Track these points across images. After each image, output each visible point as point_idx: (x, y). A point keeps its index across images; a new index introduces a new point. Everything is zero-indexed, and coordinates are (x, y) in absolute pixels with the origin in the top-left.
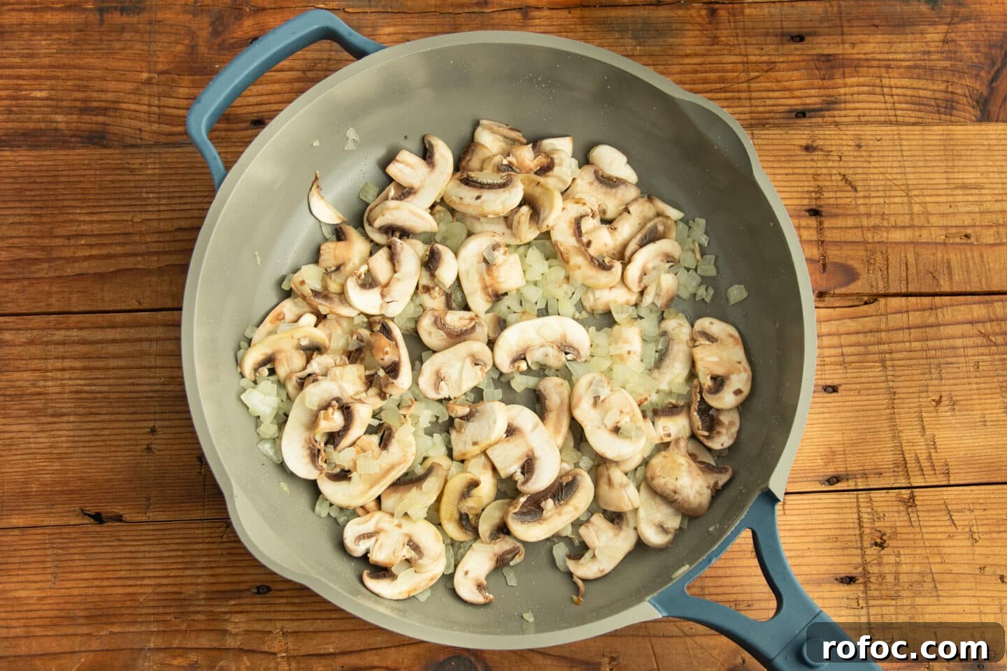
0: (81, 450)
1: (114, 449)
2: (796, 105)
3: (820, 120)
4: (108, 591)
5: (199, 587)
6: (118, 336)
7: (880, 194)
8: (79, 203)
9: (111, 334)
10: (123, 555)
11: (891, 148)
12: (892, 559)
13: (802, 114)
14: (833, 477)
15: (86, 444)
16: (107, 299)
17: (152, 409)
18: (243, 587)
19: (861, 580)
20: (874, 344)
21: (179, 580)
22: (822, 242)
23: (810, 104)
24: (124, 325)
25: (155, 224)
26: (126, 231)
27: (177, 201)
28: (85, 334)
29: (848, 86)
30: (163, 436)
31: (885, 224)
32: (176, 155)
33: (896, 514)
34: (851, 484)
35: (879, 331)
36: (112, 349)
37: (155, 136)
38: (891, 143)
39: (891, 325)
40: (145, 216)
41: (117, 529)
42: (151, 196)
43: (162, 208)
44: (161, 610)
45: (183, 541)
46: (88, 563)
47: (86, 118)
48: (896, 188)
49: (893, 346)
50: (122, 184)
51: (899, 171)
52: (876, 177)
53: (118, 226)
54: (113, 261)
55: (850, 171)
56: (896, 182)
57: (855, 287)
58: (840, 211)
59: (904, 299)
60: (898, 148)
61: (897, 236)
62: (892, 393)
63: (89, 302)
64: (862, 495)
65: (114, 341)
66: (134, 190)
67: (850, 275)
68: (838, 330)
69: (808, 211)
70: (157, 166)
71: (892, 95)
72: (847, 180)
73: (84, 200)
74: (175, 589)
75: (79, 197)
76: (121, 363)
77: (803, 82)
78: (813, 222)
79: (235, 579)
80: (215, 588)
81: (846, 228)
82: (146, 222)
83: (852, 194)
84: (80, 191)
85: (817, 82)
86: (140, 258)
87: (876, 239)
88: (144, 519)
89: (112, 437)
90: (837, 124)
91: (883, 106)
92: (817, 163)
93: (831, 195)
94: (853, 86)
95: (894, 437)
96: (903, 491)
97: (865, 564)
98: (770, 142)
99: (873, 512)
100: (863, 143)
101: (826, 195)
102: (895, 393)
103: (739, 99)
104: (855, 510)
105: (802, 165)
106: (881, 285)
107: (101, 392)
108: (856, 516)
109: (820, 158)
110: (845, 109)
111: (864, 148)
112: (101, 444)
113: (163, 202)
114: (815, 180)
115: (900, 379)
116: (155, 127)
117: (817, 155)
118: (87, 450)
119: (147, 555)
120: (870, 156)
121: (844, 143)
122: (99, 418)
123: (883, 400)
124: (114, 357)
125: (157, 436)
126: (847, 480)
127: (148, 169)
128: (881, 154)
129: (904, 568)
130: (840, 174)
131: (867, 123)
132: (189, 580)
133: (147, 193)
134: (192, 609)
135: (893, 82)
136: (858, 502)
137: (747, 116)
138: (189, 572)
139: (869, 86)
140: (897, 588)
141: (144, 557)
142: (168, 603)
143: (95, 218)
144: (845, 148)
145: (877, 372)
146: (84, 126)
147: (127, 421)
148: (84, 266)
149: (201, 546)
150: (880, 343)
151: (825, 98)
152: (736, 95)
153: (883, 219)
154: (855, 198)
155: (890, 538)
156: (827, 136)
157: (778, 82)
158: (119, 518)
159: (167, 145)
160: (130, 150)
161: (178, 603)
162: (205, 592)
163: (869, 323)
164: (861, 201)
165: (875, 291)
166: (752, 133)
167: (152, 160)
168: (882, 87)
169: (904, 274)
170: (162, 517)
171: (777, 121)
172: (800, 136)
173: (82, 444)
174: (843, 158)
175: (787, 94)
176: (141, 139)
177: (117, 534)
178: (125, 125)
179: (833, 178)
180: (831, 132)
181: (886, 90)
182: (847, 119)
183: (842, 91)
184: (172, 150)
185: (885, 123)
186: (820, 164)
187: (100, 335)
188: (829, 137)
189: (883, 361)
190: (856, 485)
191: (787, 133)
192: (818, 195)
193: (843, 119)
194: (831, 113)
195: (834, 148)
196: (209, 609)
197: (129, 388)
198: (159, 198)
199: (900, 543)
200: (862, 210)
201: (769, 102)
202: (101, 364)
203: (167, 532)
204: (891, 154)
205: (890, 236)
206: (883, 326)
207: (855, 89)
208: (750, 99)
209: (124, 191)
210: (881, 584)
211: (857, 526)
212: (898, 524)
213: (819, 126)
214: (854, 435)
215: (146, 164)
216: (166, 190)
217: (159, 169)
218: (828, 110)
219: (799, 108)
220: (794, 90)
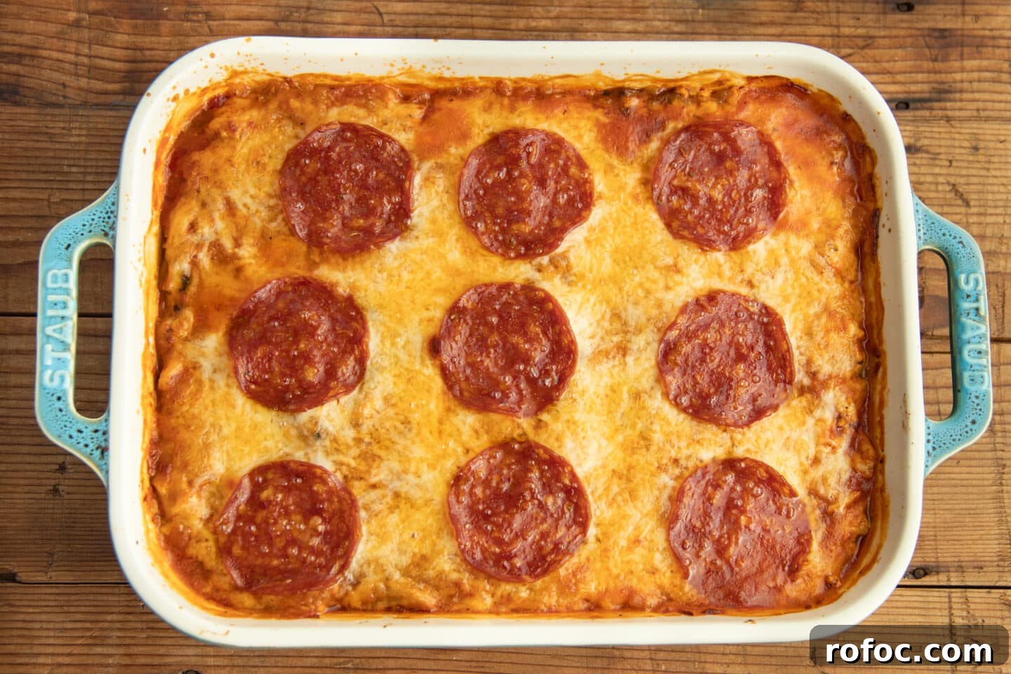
2: (897, 93)
3: (926, 113)
7: (1000, 210)
10: (14, 625)
13: (905, 104)
14: (918, 568)
18: (166, 671)
21: (85, 660)
22: (923, 269)
23: (913, 93)
24: (31, 332)
26: (41, 213)
29: (966, 70)
30: (76, 476)
31: (1004, 249)
32: (108, 120)
33: (999, 621)
34: (942, 579)
37: (83, 94)
40: (66, 195)
41: (8, 590)
42: (74, 169)
43: (87, 186)
45: (92, 609)
50: (38, 154)
52: (995, 188)
55: (963, 180)
62: (1001, 466)
64: (956, 594)
66: (52, 161)
68: (934, 382)
70: (84, 132)
72: (957, 192)
77: (909, 63)
79: (157, 661)
82: (69, 203)
83: (962, 210)
85: (927, 65)
88: (44, 579)
90: (948, 119)
92: (920, 168)
94: (972, 71)
95: (1000, 522)
96: (1009, 592)
99: (970, 616)
100: (981, 145)
102: (1004, 466)
104: (946, 612)
106: (995, 327)
108: (947, 620)
109: (924, 162)
110: (961, 100)
111: (982, 151)
113: (90, 178)
116: (83, 82)
117: (921, 158)
120: (989, 162)
121: (954, 145)
123: (990, 474)
125: (67, 476)
126: (938, 573)
127: (72, 135)
128: (1004, 159)
130: (948, 183)
131: (988, 119)
133: (69, 166)
136: (950, 602)
139: (996, 71)
144: (957, 151)
151: (935, 85)
153: (1001, 243)
156: (933, 134)
157: (876, 61)
158: (12, 578)
159: (98, 105)
160: (49, 110)
164: (974, 219)
167: (77, 125)
170: (70, 579)
174: (955, 164)
175: (887, 78)
176: (65, 97)
177: (7, 597)
178: (46, 78)
179: (940, 187)
180: (940, 129)
182: (961, 114)
183: (959, 76)
184: (103, 113)
186: (923, 170)
188: (937, 136)
190: (948, 580)
193: (955, 113)
194: (942, 104)
195: (942, 150)
198: (84, 173)
200: (975, 230)
202: (1, 380)
203: (74, 598)
205: (1009, 265)
207: (976, 75)
209: (39, 161)
213: (926, 120)
214: (948, 516)
215: (70, 129)
216: (94, 163)
217: (86, 136)
218: (939, 100)
219: (901, 96)
220: (897, 73)
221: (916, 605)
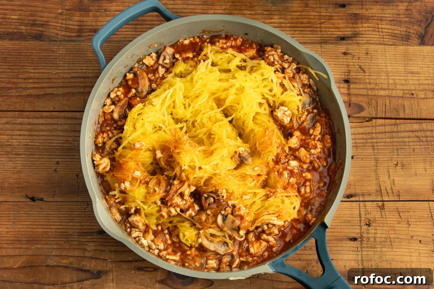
0: (27, 170)
1: (40, 170)
3: (351, 42)
4: (36, 230)
5: (75, 230)
6: (44, 122)
7: (375, 74)
8: (30, 65)
9: (41, 121)
10: (43, 215)
11: (381, 55)
12: (373, 231)
13: (343, 39)
14: (349, 195)
15: (29, 167)
16: (40, 106)
17: (58, 154)
18: (93, 231)
19: (359, 240)
20: (370, 139)
21: (67, 227)
22: (349, 94)
23: (347, 35)
24: (47, 117)
25: (62, 75)
26: (49, 77)
27: (71, 65)
28: (30, 120)
29: (364, 27)
30: (62, 165)
31: (377, 87)
32: (72, 45)
33: (376, 212)
34: (357, 199)
35: (372, 133)
36: (41, 127)
37: (63, 37)
38: (381, 53)
39: (377, 131)
40: (58, 71)
41: (41, 204)
42: (61, 62)
43: (65, 68)
44: (58, 239)
45: (69, 210)
46: (28, 218)
47: (34, 28)
48: (382, 72)
49: (378, 140)
50: (48, 57)
51: (384, 65)
52: (374, 67)
53: (46, 75)
54: (44, 90)
55: (363, 64)
56: (382, 70)
57: (363, 114)
58: (358, 81)
59: (383, 120)
60: (384, 55)
61: (382, 93)
62: (377, 160)
63: (33, 107)
64: (362, 203)
65: (42, 124)
66: (53, 60)
67: (361, 109)
68: (355, 132)
69: (344, 80)
70: (64, 50)
71: (383, 32)
72: (361, 68)
73: (32, 63)
74: (65, 231)
75: (30, 62)
76: (45, 133)
77: (344, 25)
78: (346, 85)
79: (91, 227)
80: (82, 231)
81: (360, 88)
82: (58, 74)
83: (363, 74)
84: (30, 59)
85: (350, 25)
86: (55, 89)
87: (373, 94)
88: (52, 200)
89: (40, 165)
90: (358, 44)
91: (379, 36)
92: (349, 60)
93: (354, 74)
94: (365, 28)
95: (376, 179)
96: (379, 202)
97: (361, 233)
98: (329, 50)
99: (366, 210)
100: (369, 52)
101: (352, 74)
102: (378, 160)
103: (316, 31)
104: (358, 210)
105: (342, 60)
106: (374, 113)
107: (36, 146)
108: (359, 212)
109: (350, 58)
110: (362, 37)
111: (369, 54)
112: (35, 167)
113: (66, 65)
114: (347, 67)
115: (380, 154)
116: (64, 33)
117: (349, 57)
118: (29, 170)
119: (53, 216)
120: (372, 58)
121: (361, 52)
122: (35, 156)
123: (373, 163)
124: (42, 131)
125: (59, 165)
126: (356, 196)
127: (60, 51)
128: (377, 57)
129: (378, 235)
130: (358, 65)
131: (371, 44)
132: (71, 227)
133: (59, 61)
134: (71, 239)
135: (383, 26)
136: (359, 206)
137: (319, 39)
138: (71, 224)
139: (372, 28)
140: (375, 244)
141: (52, 217)
142: (61, 236)
143: (36, 71)
144: (361, 54)
145: (370, 151)
146: (34, 32)
147: (47, 158)
148: (32, 92)
149: (76, 213)
150: (372, 139)
151: (353, 32)
152: (315, 29)
153: (376, 85)
154: (365, 76)
155: (373, 222)
156: (353, 49)
157: (333, 24)
158: (42, 200)
159: (68, 41)
160: (52, 43)
161: (66, 237)
162: (78, 233)
163: (368, 130)
164: (367, 77)
165: (371, 116)
166: (321, 46)
167: (62, 47)
168: (378, 28)
169: (384, 109)
170: (60, 199)
171: (332, 41)
172: (342, 48)
173: (27, 167)
174: (360, 59)
175: (337, 30)
176: (57, 38)
177: (40, 206)
178: (51, 32)
179: (355, 67)
180: (355, 47)
181: (380, 30)
182: (363, 42)
183: (361, 29)
184: (70, 43)
185: (379, 44)
186: (350, 61)
187: (36, 121)
189: (373, 146)
190: (359, 199)
191: (336, 47)
192: (348, 74)
193: (361, 42)
194: (356, 39)
195: (356, 54)
196: (79, 240)
197: (48, 144)
198: (64, 64)
199: (377, 225)
200: (367, 81)
201: (329, 33)
202: (36, 133)
203: (63, 206)
204: (381, 57)
205: (379, 93)
206: (374, 131)
207: (367, 29)
208: (321, 31)
209: (49, 60)
210: (368, 241)
211: (359, 216)
212: (376, 216)
213: (350, 44)
214: (359, 178)
215: (60, 49)
216: (67, 60)
217: (65, 51)
218: (354, 37)
219: (342, 36)
220: (340, 28)
221: (348, 207)
